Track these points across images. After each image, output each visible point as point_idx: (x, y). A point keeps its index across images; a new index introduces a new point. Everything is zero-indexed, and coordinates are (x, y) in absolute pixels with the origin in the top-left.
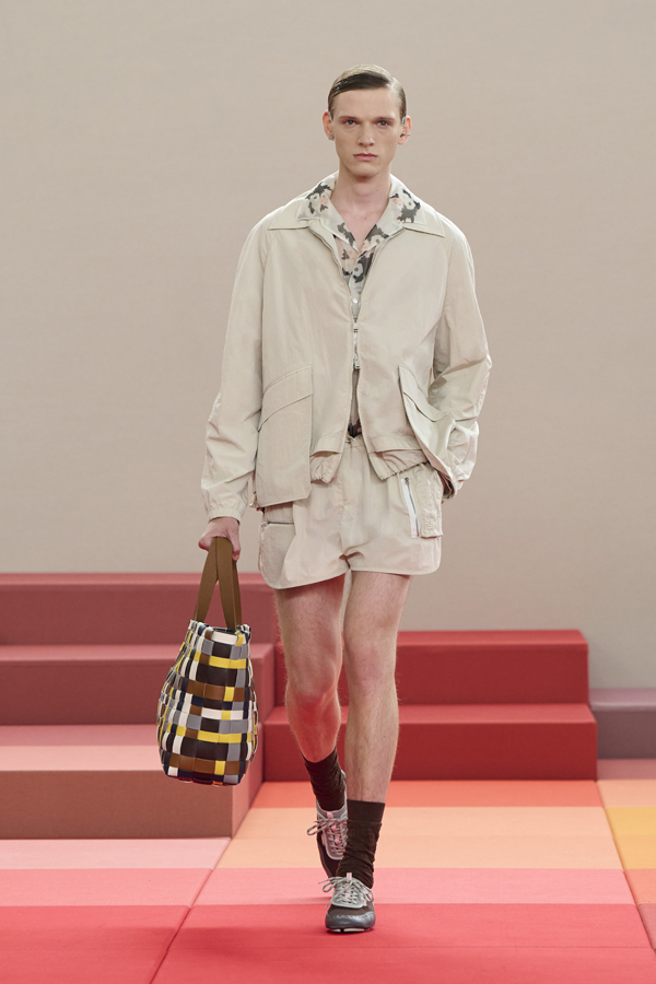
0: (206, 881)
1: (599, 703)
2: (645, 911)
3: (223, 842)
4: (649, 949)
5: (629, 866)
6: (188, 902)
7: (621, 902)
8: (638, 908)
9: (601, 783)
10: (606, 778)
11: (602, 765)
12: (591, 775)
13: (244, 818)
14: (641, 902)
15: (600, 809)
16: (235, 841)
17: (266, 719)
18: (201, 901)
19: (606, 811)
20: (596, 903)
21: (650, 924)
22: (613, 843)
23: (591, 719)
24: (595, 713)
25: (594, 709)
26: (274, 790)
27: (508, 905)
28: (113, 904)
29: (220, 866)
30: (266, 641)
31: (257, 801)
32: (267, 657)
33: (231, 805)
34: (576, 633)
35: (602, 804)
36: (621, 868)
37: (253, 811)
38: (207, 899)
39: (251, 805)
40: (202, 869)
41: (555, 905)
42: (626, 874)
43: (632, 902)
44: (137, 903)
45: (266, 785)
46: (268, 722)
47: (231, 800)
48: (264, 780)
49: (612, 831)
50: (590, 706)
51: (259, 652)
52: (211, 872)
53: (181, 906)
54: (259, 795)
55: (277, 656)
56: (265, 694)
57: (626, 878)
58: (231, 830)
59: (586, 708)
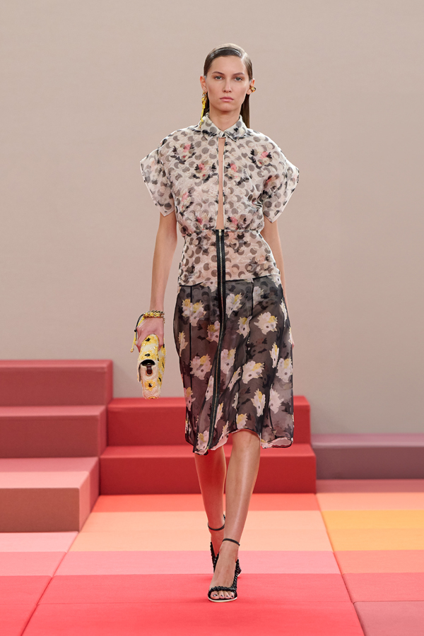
0: (62, 560)
1: (318, 443)
2: (347, 578)
3: (74, 534)
4: (350, 603)
5: (337, 549)
6: (51, 575)
7: (331, 572)
8: (343, 576)
9: (319, 496)
10: (321, 492)
11: (319, 483)
12: (313, 490)
13: (87, 519)
14: (344, 572)
15: (316, 514)
16: (81, 534)
17: (102, 453)
18: (58, 573)
19: (322, 514)
20: (315, 573)
21: (350, 588)
22: (326, 535)
23: (312, 454)
24: (315, 450)
25: (314, 447)
26: (106, 500)
27: (259, 574)
29: (71, 550)
30: (101, 404)
31: (95, 508)
32: (102, 414)
33: (79, 511)
34: (302, 398)
35: (318, 507)
36: (331, 550)
37: (93, 514)
38: (63, 572)
39: (91, 510)
40: (60, 552)
41: (288, 574)
42: (334, 554)
43: (338, 572)
44: (18, 574)
45: (101, 497)
46: (103, 457)
47: (78, 508)
48: (100, 494)
49: (326, 526)
50: (311, 446)
51: (96, 411)
52: (66, 554)
53: (46, 576)
54: (97, 504)
55: (108, 413)
56: (100, 438)
57: (335, 556)
58: (78, 528)
59: (307, 446)
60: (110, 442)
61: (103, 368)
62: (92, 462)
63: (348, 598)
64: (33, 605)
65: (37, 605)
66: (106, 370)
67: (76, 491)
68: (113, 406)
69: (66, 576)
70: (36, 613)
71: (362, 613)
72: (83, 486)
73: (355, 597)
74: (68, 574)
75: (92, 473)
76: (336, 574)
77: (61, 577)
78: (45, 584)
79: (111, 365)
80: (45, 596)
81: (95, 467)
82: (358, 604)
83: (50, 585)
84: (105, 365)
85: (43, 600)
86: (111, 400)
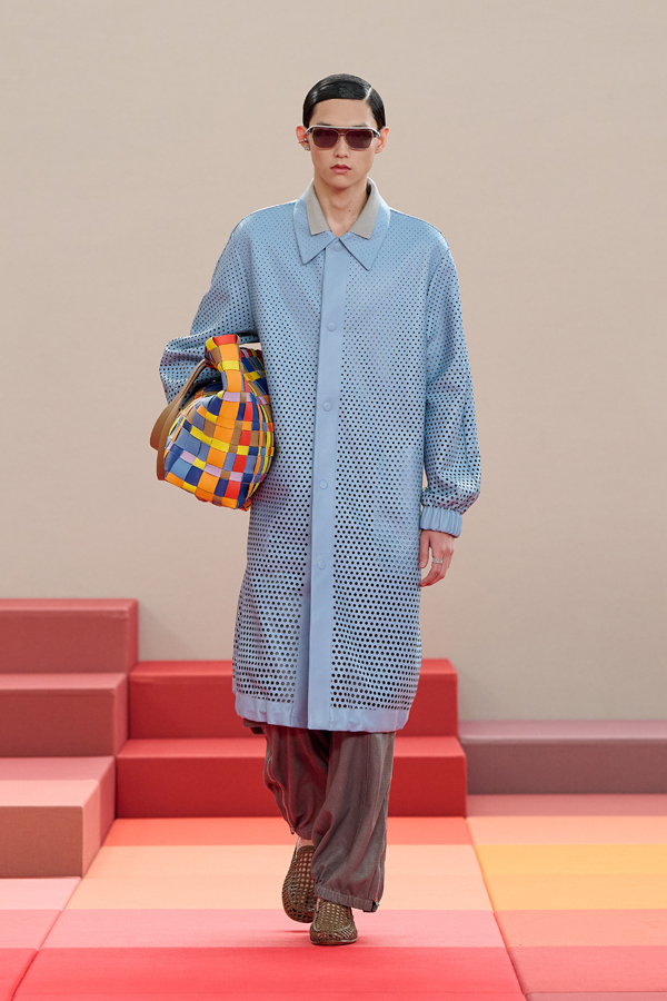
0: (54, 923)
1: (469, 736)
2: (516, 955)
3: (73, 881)
4: (521, 995)
5: (498, 908)
6: (35, 946)
7: (490, 945)
8: (509, 951)
9: (471, 820)
10: (474, 815)
11: (472, 802)
12: (460, 812)
13: (94, 857)
14: (511, 945)
15: (467, 848)
16: (85, 881)
17: (119, 752)
18: (48, 945)
19: (475, 850)
20: (464, 946)
21: (521, 969)
22: (483, 884)
23: (459, 752)
24: (465, 747)
25: (463, 742)
26: (126, 826)
29: (69, 907)
30: (119, 670)
31: (109, 839)
32: (119, 687)
33: (82, 843)
34: (445, 662)
35: (471, 841)
36: (491, 909)
37: (105, 849)
38: (58, 941)
39: (102, 843)
40: (50, 910)
42: (494, 915)
43: (502, 945)
45: (118, 821)
46: (120, 756)
47: (81, 838)
48: (117, 816)
49: (482, 870)
50: (459, 740)
51: (112, 682)
52: (60, 913)
53: (27, 949)
54: (112, 832)
55: (130, 684)
56: (118, 725)
57: (496, 918)
58: (81, 869)
59: (455, 741)
60: (133, 733)
61: (122, 612)
62: (104, 764)
63: (517, 987)
65: (14, 995)
66: (127, 616)
67: (77, 811)
68: (137, 674)
69: (61, 949)
72: (88, 803)
73: (529, 984)
74: (63, 946)
75: (103, 783)
76: (498, 948)
77: (45, 949)
78: (25, 963)
79: (135, 608)
80: (26, 980)
81: (109, 772)
82: (534, 996)
83: (35, 962)
84: (125, 608)
86: (136, 664)
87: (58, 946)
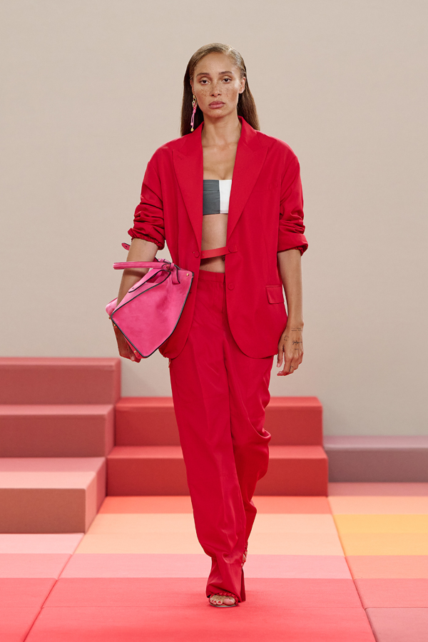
0: (67, 563)
1: (329, 445)
2: (359, 583)
3: (79, 536)
4: (361, 609)
5: (349, 554)
6: (56, 577)
7: (343, 577)
8: (354, 582)
9: (331, 499)
10: (334, 495)
11: (331, 487)
12: (323, 493)
13: (93, 520)
14: (356, 577)
15: (328, 516)
16: (87, 535)
17: (110, 452)
18: (63, 576)
19: (333, 517)
20: (326, 578)
21: (362, 593)
22: (338, 539)
23: (324, 456)
24: (327, 452)
25: (326, 449)
26: (112, 501)
27: (269, 579)
28: (5, 577)
29: (77, 552)
30: (109, 403)
31: (102, 510)
32: (109, 413)
33: (85, 512)
34: (315, 399)
35: (330, 511)
36: (343, 555)
37: (99, 516)
38: (68, 574)
39: (98, 511)
40: (65, 554)
41: (299, 579)
42: (346, 558)
43: (350, 578)
44: (22, 577)
45: (108, 498)
46: (110, 457)
47: (85, 508)
48: (107, 495)
49: (337, 530)
50: (323, 448)
51: (104, 410)
52: (71, 556)
53: (51, 579)
54: (104, 505)
55: (116, 413)
56: (108, 438)
57: (347, 561)
58: (84, 528)
59: (320, 449)
60: (118, 442)
61: (111, 366)
62: (99, 462)
63: (359, 604)
64: (38, 609)
65: (42, 608)
66: (114, 368)
67: (81, 493)
68: (121, 405)
69: (74, 579)
70: (41, 616)
71: (373, 619)
72: (89, 487)
73: (367, 603)
75: (99, 474)
77: (62, 579)
78: (49, 588)
79: (119, 364)
80: (49, 598)
81: (102, 466)
82: (369, 610)
83: (55, 587)
84: (113, 363)
85: (48, 603)
86: (119, 399)
87: (70, 577)
